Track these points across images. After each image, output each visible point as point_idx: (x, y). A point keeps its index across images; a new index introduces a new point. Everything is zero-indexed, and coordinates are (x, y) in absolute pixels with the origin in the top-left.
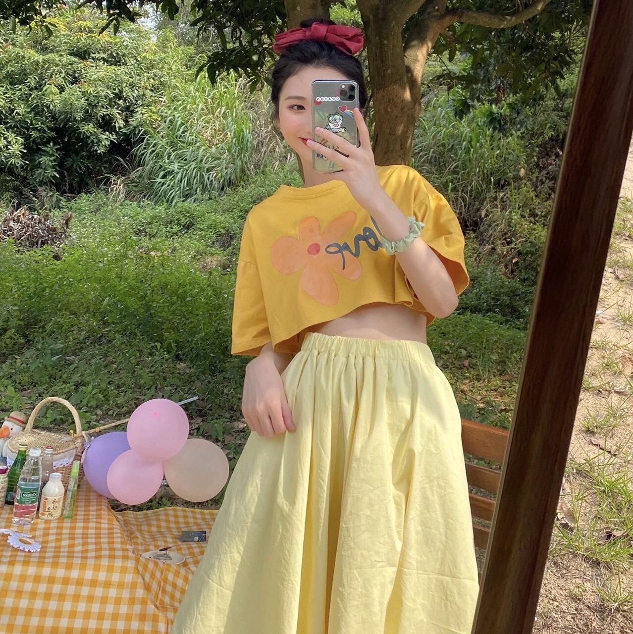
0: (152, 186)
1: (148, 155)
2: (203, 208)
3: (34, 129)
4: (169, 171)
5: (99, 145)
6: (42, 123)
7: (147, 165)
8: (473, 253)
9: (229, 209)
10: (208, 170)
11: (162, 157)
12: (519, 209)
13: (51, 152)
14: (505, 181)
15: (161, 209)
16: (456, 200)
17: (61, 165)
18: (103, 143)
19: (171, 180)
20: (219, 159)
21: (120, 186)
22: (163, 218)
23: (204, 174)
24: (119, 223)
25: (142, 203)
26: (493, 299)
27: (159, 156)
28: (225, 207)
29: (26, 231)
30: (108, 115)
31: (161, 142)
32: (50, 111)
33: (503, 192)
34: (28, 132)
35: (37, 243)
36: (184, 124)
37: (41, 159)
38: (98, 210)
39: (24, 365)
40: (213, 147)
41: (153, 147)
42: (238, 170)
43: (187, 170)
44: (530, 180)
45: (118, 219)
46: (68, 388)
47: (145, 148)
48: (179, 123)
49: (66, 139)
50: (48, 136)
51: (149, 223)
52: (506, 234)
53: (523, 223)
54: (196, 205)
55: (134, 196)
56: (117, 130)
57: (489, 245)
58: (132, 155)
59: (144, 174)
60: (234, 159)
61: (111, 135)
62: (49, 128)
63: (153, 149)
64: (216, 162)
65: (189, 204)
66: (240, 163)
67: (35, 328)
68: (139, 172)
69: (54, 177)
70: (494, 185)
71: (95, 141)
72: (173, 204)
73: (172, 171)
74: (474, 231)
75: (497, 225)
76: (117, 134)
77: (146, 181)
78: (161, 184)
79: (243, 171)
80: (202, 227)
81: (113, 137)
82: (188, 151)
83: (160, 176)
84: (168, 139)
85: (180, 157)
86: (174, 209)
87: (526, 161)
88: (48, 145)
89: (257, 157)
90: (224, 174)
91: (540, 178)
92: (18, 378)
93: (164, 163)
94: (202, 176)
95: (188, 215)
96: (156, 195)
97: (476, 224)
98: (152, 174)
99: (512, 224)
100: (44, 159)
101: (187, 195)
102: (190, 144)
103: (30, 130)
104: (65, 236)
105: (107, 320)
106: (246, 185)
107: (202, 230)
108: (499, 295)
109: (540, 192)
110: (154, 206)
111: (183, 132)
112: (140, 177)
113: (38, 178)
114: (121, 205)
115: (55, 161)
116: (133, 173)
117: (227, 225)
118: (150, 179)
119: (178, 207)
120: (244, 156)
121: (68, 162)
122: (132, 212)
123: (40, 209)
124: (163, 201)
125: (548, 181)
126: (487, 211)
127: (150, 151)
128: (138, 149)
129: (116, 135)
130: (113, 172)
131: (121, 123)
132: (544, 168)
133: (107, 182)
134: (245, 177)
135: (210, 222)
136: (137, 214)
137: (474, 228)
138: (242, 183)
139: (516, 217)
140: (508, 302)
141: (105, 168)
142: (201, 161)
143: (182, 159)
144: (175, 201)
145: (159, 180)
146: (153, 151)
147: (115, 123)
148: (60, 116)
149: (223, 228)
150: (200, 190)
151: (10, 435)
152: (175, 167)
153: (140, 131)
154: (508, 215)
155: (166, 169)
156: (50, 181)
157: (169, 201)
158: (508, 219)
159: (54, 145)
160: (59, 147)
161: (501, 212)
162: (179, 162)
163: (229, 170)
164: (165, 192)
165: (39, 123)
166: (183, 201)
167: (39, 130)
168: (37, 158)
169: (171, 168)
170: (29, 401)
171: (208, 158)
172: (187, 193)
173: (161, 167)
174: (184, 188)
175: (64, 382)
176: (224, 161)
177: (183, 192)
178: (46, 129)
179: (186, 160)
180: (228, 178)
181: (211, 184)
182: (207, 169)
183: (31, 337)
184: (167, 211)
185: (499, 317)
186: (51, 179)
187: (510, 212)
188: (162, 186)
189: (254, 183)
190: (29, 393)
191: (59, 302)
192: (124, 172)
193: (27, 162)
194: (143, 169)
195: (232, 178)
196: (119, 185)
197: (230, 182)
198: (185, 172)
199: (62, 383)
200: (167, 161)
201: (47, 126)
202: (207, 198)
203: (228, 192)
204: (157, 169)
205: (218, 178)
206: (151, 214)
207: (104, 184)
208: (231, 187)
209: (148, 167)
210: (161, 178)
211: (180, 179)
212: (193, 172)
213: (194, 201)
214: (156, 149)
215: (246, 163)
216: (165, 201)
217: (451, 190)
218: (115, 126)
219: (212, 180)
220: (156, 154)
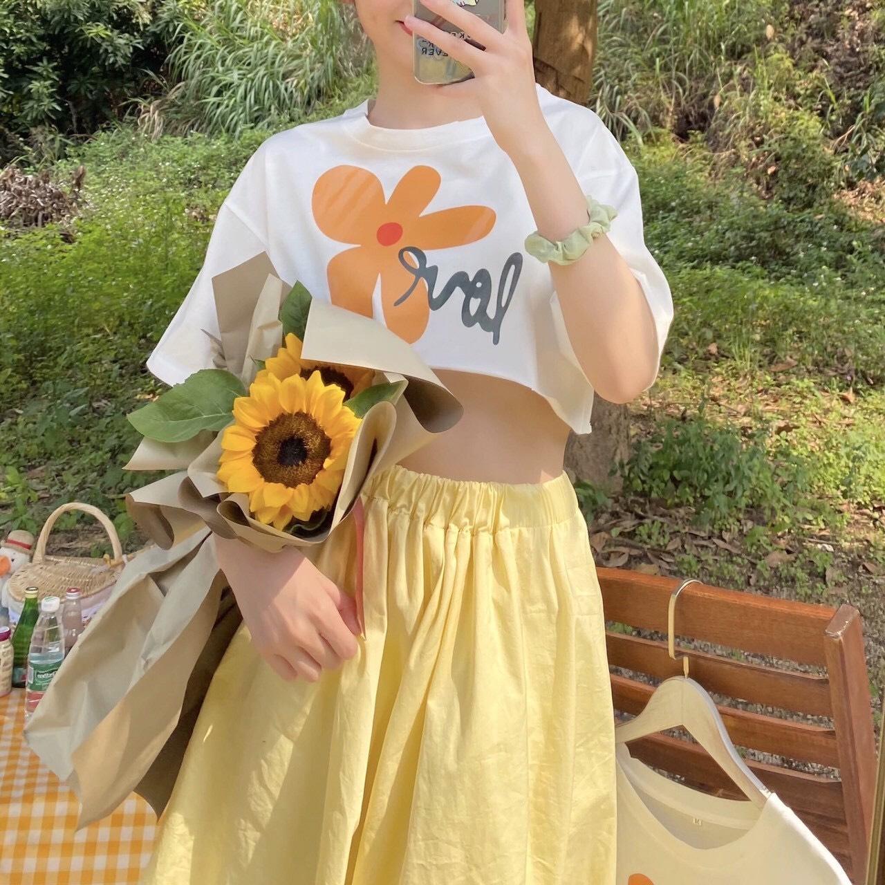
0: (202, 110)
1: (192, 63)
3: (16, 41)
4: (226, 85)
5: (117, 55)
6: (27, 31)
7: (192, 78)
8: (705, 165)
10: (285, 77)
11: (213, 64)
12: (769, 88)
13: (45, 73)
14: (743, 46)
15: (218, 144)
16: (669, 83)
17: (61, 92)
18: (122, 52)
20: (299, 57)
21: (154, 114)
22: (223, 158)
23: (279, 83)
24: (158, 172)
25: (189, 138)
26: (744, 238)
29: (18, 203)
30: (125, 7)
31: (209, 41)
32: (38, 11)
33: (741, 64)
34: (7, 46)
35: (36, 220)
36: (241, 9)
37: (30, 86)
38: (124, 154)
39: (31, 425)
40: (288, 39)
41: (198, 49)
42: (330, 70)
43: (253, 80)
44: (782, 41)
45: (155, 167)
46: (101, 457)
47: (186, 53)
48: (234, 8)
49: (66, 50)
50: (38, 50)
51: (202, 168)
52: (753, 129)
53: (779, 110)
54: (271, 131)
55: (176, 128)
56: (142, 28)
57: (728, 150)
58: (168, 64)
59: (188, 92)
60: (322, 56)
61: (132, 38)
62: (41, 38)
63: (199, 52)
64: (295, 62)
65: (261, 131)
66: (332, 61)
67: (42, 361)
68: (181, 90)
69: (54, 111)
70: (727, 54)
71: (110, 49)
72: (237, 133)
73: (231, 84)
74: (702, 130)
75: (738, 117)
76: (142, 35)
77: (192, 102)
78: (215, 105)
79: (337, 73)
81: (138, 42)
82: (252, 51)
83: (213, 94)
84: (219, 36)
85: (240, 61)
86: (239, 142)
88: (40, 64)
89: (356, 48)
90: (309, 80)
91: (798, 37)
92: (22, 448)
93: (218, 72)
94: (276, 87)
96: (210, 123)
97: (703, 120)
98: (201, 91)
99: (760, 114)
100: (35, 85)
101: (257, 118)
102: (253, 39)
103: (11, 44)
104: (78, 203)
105: (151, 337)
106: (344, 93)
108: (751, 231)
109: (800, 58)
110: (208, 140)
111: (241, 22)
112: (183, 97)
113: (30, 115)
114: (159, 143)
115: (52, 86)
116: (171, 93)
118: (198, 99)
119: (245, 138)
120: (337, 49)
121: (72, 87)
122: (175, 153)
123: (38, 163)
124: (220, 132)
126: (721, 96)
127: (194, 56)
128: (176, 56)
129: (140, 37)
130: (142, 93)
131: (146, 18)
132: (803, 19)
133: (135, 111)
134: (342, 82)
136: (184, 156)
137: (702, 124)
138: (338, 91)
139: (766, 102)
140: (769, 239)
141: (129, 88)
142: (273, 63)
143: (244, 64)
144: (239, 129)
145: (212, 99)
146: (198, 57)
147: (137, 18)
148: (54, 17)
150: (276, 108)
152: (234, 76)
153: (176, 28)
154: (753, 100)
155: (220, 82)
156: (48, 117)
157: (231, 131)
158: (754, 106)
159: (49, 63)
160: (55, 64)
161: (741, 96)
162: (239, 69)
163: (316, 74)
164: (224, 117)
165: (22, 31)
166: (252, 128)
167: (24, 42)
168: (24, 84)
169: (228, 79)
170: (42, 487)
171: (282, 57)
172: (256, 115)
173: (213, 79)
174: (250, 108)
175: (93, 447)
176: (308, 60)
177: (250, 114)
178: (34, 40)
179: (249, 64)
180: (315, 86)
181: (291, 98)
182: (283, 75)
183: (38, 377)
184: (229, 145)
185: (758, 270)
186: (50, 114)
187: (757, 95)
188: (218, 107)
189: (356, 89)
190: (42, 471)
191: (76, 315)
192: (158, 92)
193: (11, 93)
194: (186, 86)
195: (322, 85)
196: (151, 113)
197: (319, 91)
198: (250, 83)
199: (90, 449)
200: (221, 69)
201: (35, 35)
202: (288, 120)
203: (318, 108)
204: (207, 83)
205: (301, 88)
206: (205, 154)
207: (130, 114)
208: (321, 98)
209: (194, 82)
210: (215, 96)
211: (243, 94)
212: (262, 82)
213: (268, 126)
214: (202, 53)
215: (340, 59)
216: (223, 130)
217: (660, 69)
218: (137, 24)
219: (292, 92)
220: (203, 60)
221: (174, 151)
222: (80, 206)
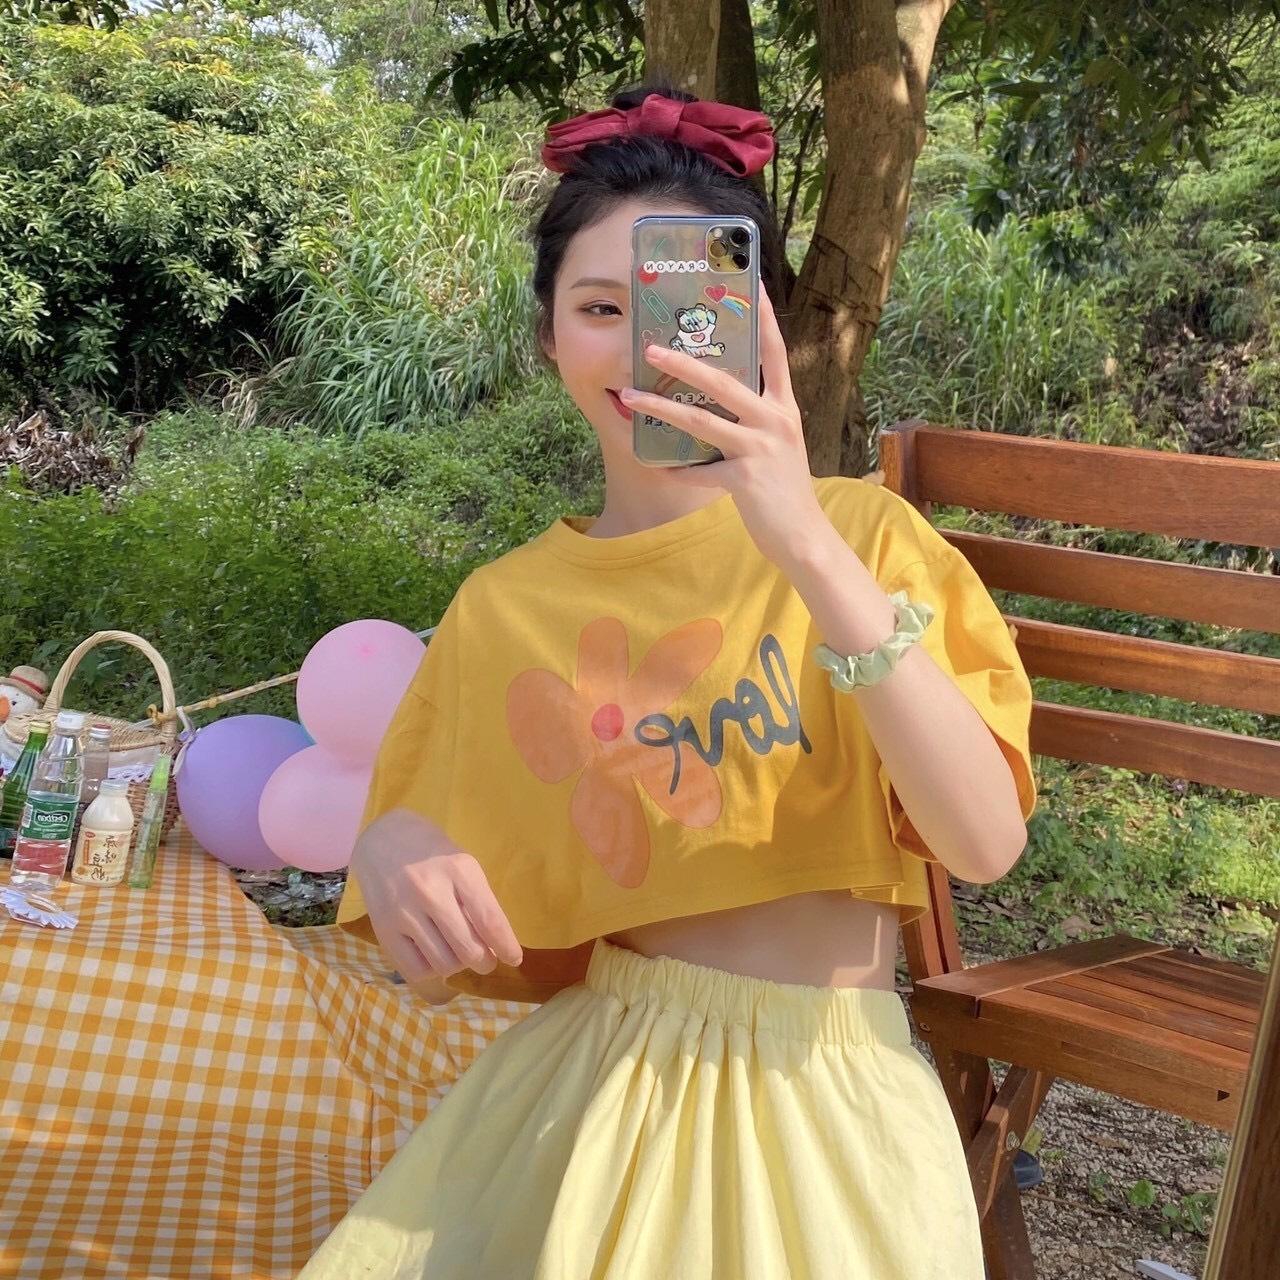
0: (314, 396)
1: (309, 328)
2: (424, 441)
3: (68, 266)
4: (352, 365)
5: (205, 306)
6: (85, 255)
7: (305, 353)
9: (480, 446)
10: (436, 364)
11: (338, 334)
13: (102, 317)
14: (1072, 394)
15: (333, 441)
17: (120, 347)
18: (213, 302)
19: (356, 383)
20: (459, 341)
21: (246, 395)
22: (336, 464)
23: (427, 372)
25: (292, 431)
27: (332, 332)
28: (471, 442)
29: (45, 462)
30: (225, 241)
31: (336, 302)
32: (102, 229)
33: (1067, 415)
34: (54, 272)
35: (67, 489)
36: (386, 265)
37: (80, 333)
40: (447, 316)
41: (321, 311)
42: (501, 363)
43: (391, 364)
44: (1124, 389)
47: (301, 316)
48: (377, 262)
49: (134, 296)
50: (97, 283)
51: (308, 473)
54: (408, 436)
55: (275, 419)
56: (245, 274)
58: (274, 330)
59: (297, 372)
60: (492, 343)
61: (229, 286)
62: (102, 266)
63: (320, 316)
64: (454, 348)
65: (394, 434)
66: (505, 348)
68: (288, 368)
69: (107, 373)
70: (1049, 401)
71: (197, 295)
72: (360, 434)
73: (359, 365)
76: (244, 283)
77: (302, 384)
78: (335, 390)
79: (511, 367)
80: (419, 480)
81: (236, 291)
82: (394, 324)
83: (333, 374)
84: (352, 297)
85: (376, 336)
86: (361, 445)
87: (1116, 351)
88: (97, 303)
90: (470, 372)
91: (1146, 388)
93: (343, 346)
94: (422, 377)
95: (390, 456)
96: (323, 417)
98: (316, 371)
100: (86, 333)
101: (389, 417)
102: (399, 308)
103: (60, 268)
106: (518, 396)
107: (418, 487)
109: (1147, 419)
110: (318, 438)
111: (385, 282)
112: (290, 377)
113: (73, 373)
114: (248, 435)
115: (110, 337)
116: (275, 368)
117: (476, 477)
118: (311, 380)
119: (371, 439)
120: (516, 334)
121: (137, 343)
122: (269, 449)
124: (336, 428)
125: (1162, 394)
127: (312, 321)
128: (287, 317)
129: (242, 286)
130: (233, 364)
131: (252, 261)
132: (1155, 367)
133: (220, 389)
134: (516, 381)
135: (439, 471)
136: (282, 454)
138: (509, 392)
141: (215, 356)
142: (422, 345)
143: (381, 340)
144: (363, 427)
145: (330, 382)
146: (320, 322)
147: (240, 259)
148: (124, 239)
149: (467, 485)
150: (418, 405)
152: (366, 355)
153: (292, 277)
155: (345, 359)
156: (98, 381)
157: (351, 428)
159: (110, 302)
160: (119, 306)
162: (374, 346)
163: (481, 366)
164: (343, 408)
165: (80, 254)
166: (381, 427)
167: (78, 270)
168: (71, 330)
169: (356, 357)
171: (436, 338)
172: (389, 412)
173: (335, 354)
174: (383, 401)
176: (471, 346)
177: (382, 410)
178: (93, 267)
180: (478, 382)
181: (441, 395)
182: (434, 363)
184: (346, 448)
186: (100, 376)
188: (337, 395)
189: (536, 392)
192: (255, 366)
193: (50, 338)
194: (296, 362)
195: (486, 382)
196: (243, 394)
197: (482, 391)
198: (387, 366)
200: (348, 342)
201: (95, 261)
202: (433, 423)
203: (478, 411)
204: (327, 359)
205: (457, 383)
206: (312, 454)
207: (211, 392)
208: (484, 401)
209: (307, 358)
210: (335, 379)
211: (375, 379)
212: (403, 369)
213: (404, 431)
214: (325, 317)
215: (518, 349)
216: (341, 426)
217: (957, 411)
218: (239, 268)
219: (443, 387)
220: (325, 327)
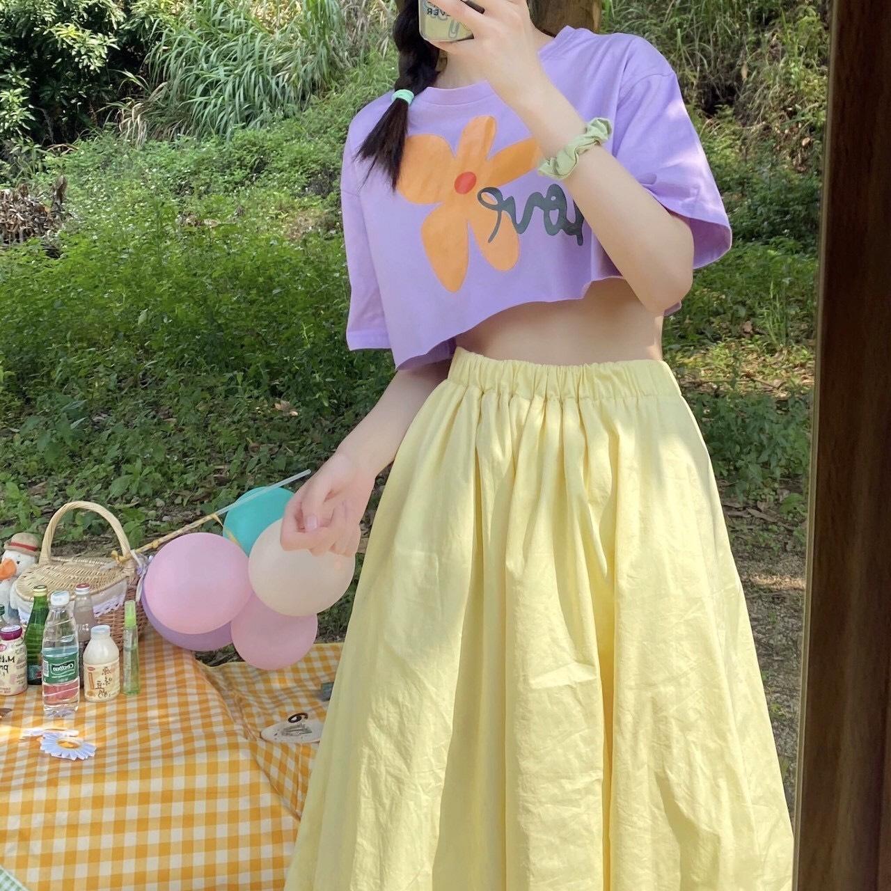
0: (188, 111)
1: (172, 59)
2: (277, 133)
4: (212, 82)
5: (91, 57)
7: (175, 77)
8: (734, 140)
9: (320, 129)
10: (275, 70)
11: (196, 61)
12: (800, 54)
13: (14, 80)
14: (771, 11)
15: (209, 146)
16: (693, 55)
17: (34, 99)
18: (97, 53)
19: (217, 96)
20: (288, 49)
21: (136, 118)
22: (215, 161)
23: (269, 78)
24: (145, 180)
25: (176, 142)
26: (777, 212)
27: (191, 60)
28: (313, 127)
30: (95, 5)
31: (190, 37)
33: (769, 30)
35: (17, 235)
38: (106, 163)
39: (27, 443)
40: (276, 30)
41: (179, 45)
42: (324, 63)
43: (241, 76)
45: (141, 174)
46: (104, 470)
47: (165, 50)
49: (35, 55)
50: (5, 56)
51: (194, 173)
52: (784, 100)
53: (811, 78)
54: (265, 131)
55: (162, 132)
56: (115, 27)
57: (758, 123)
58: (147, 64)
59: (171, 93)
60: (314, 47)
61: (106, 38)
63: (180, 49)
64: (286, 54)
65: (254, 131)
66: (325, 51)
67: (35, 377)
68: (163, 91)
69: (27, 121)
70: (753, 20)
71: (83, 51)
72: (228, 134)
73: (217, 82)
74: (731, 103)
75: (768, 88)
76: (116, 34)
77: (177, 104)
78: (202, 105)
79: (332, 63)
80: (280, 165)
81: (111, 41)
82: (236, 45)
83: (199, 92)
84: (201, 30)
85: (225, 57)
86: (231, 143)
88: (8, 71)
89: (351, 36)
90: (302, 73)
92: (20, 465)
93: (202, 70)
94: (266, 83)
95: (254, 149)
96: (198, 125)
97: (730, 93)
98: (185, 92)
99: (792, 83)
100: (5, 95)
101: (247, 116)
102: (239, 32)
104: (61, 215)
105: (150, 346)
106: (342, 85)
107: (281, 170)
108: (786, 204)
110: (198, 143)
111: (224, 13)
112: (166, 98)
114: (144, 149)
115: (23, 94)
116: (153, 94)
117: (322, 156)
118: (182, 99)
119: (237, 139)
120: (330, 38)
121: (46, 94)
122: (163, 159)
123: (14, 177)
124: (210, 133)
126: (749, 65)
127: (174, 54)
128: (155, 54)
129: (115, 36)
130: (121, 97)
131: (119, 15)
133: (114, 115)
134: (337, 74)
135: (293, 155)
136: (173, 161)
137: (730, 98)
138: (334, 84)
139: (796, 69)
140: (803, 213)
141: (107, 92)
142: (261, 57)
143: (230, 59)
144: (229, 130)
145: (198, 99)
146: (180, 54)
147: (109, 16)
148: (19, 19)
149: (315, 162)
150: (268, 105)
151: (18, 573)
152: (220, 73)
153: (151, 25)
154: (782, 68)
155: (205, 80)
156: (21, 127)
157: (221, 131)
158: (785, 74)
159: (17, 69)
160: (25, 70)
161: (770, 64)
162: (225, 65)
163: (309, 66)
164: (212, 117)
166: (243, 127)
169: (214, 76)
170: (45, 502)
171: (270, 50)
172: (246, 113)
173: (197, 77)
174: (240, 106)
175: (95, 461)
176: (299, 51)
177: (241, 113)
179: (235, 59)
180: (308, 79)
181: (283, 93)
182: (273, 69)
183: (31, 394)
184: (220, 147)
185: (791, 242)
186: (23, 125)
187: (787, 63)
188: (205, 107)
189: (353, 80)
190: (43, 487)
191: (68, 329)
192: (137, 93)
194: (169, 86)
195: (316, 77)
196: (133, 116)
197: (314, 84)
198: (238, 80)
199: (93, 462)
200: (205, 66)
202: (281, 117)
203: (314, 102)
204: (191, 82)
205: (294, 81)
206: (195, 158)
207: (110, 120)
208: (317, 92)
209: (176, 82)
210: (200, 96)
211: (231, 91)
212: (250, 78)
213: (261, 125)
214: (183, 49)
215: (334, 49)
216: (213, 131)
217: (683, 42)
218: (110, 22)
219: (284, 87)
220: (186, 58)
221: (162, 156)
222: (63, 218)
